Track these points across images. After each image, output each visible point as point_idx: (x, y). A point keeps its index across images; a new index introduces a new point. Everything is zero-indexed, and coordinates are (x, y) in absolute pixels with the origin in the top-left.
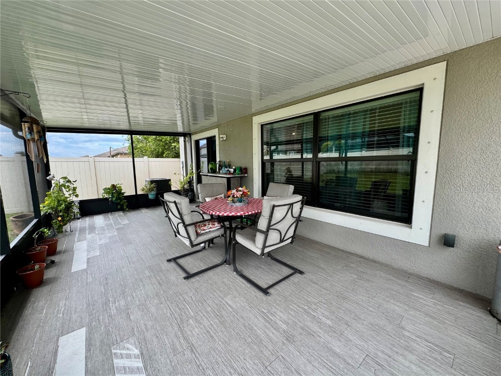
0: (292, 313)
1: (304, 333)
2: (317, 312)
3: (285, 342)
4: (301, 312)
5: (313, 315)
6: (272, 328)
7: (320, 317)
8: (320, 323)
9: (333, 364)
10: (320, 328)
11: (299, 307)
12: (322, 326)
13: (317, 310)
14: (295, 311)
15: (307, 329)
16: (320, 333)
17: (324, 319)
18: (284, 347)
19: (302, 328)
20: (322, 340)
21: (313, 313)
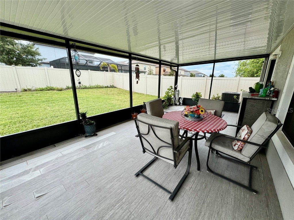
0: (119, 190)
1: (101, 198)
2: (118, 208)
3: (97, 188)
4: (120, 196)
5: (116, 205)
6: (108, 181)
7: (113, 211)
8: (108, 210)
9: (75, 214)
10: (103, 209)
11: (125, 195)
12: (104, 211)
13: (121, 209)
14: (121, 192)
15: (104, 199)
16: (98, 209)
17: (111, 213)
18: (94, 187)
19: (105, 197)
20: (93, 209)
21: (117, 205)
